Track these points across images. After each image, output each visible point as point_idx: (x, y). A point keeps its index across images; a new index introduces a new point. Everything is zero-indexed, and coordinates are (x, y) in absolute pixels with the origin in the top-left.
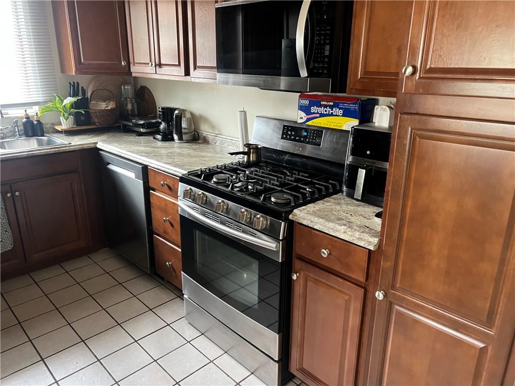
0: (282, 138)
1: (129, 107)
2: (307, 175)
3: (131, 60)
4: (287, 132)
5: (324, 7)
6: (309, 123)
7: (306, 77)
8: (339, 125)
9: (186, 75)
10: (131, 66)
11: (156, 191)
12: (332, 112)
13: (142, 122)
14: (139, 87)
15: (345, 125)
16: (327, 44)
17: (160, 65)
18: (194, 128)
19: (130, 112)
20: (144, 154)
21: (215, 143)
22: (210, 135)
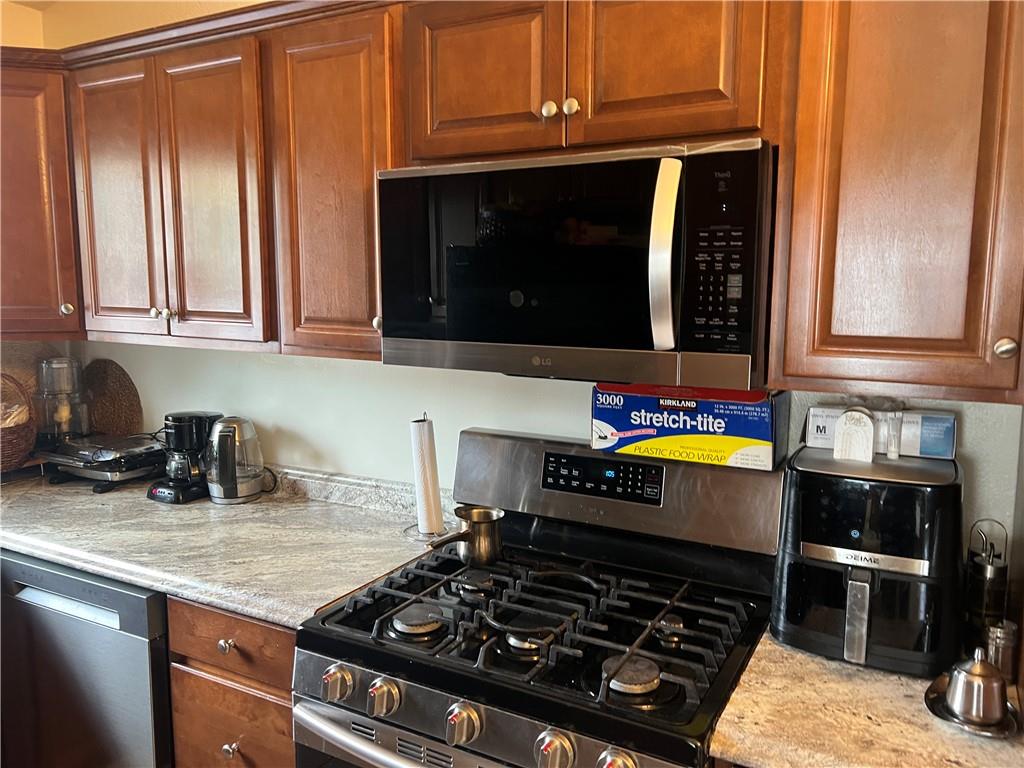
0: (545, 485)
1: (64, 413)
2: (646, 585)
3: (88, 299)
4: (557, 470)
5: (722, 183)
6: (628, 450)
7: (672, 350)
8: (714, 454)
9: (267, 339)
10: (88, 315)
11: (192, 663)
12: (694, 423)
13: (109, 456)
14: (88, 362)
15: (734, 455)
16: (735, 272)
17: (183, 314)
18: (265, 463)
19: (65, 428)
20: (146, 558)
21: (327, 498)
22: (309, 477)
